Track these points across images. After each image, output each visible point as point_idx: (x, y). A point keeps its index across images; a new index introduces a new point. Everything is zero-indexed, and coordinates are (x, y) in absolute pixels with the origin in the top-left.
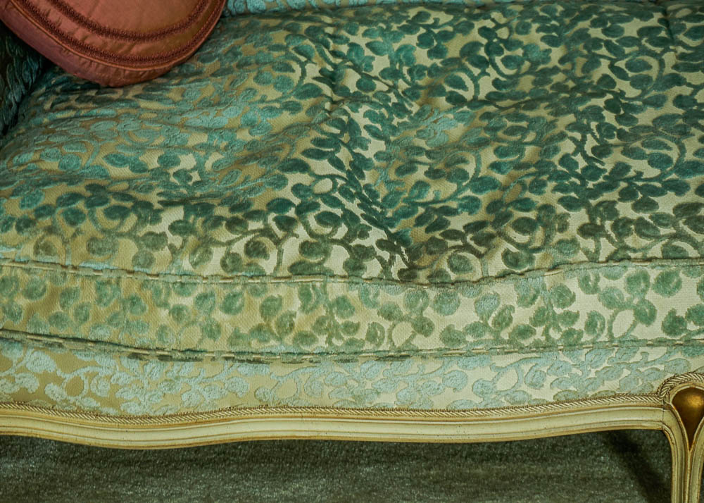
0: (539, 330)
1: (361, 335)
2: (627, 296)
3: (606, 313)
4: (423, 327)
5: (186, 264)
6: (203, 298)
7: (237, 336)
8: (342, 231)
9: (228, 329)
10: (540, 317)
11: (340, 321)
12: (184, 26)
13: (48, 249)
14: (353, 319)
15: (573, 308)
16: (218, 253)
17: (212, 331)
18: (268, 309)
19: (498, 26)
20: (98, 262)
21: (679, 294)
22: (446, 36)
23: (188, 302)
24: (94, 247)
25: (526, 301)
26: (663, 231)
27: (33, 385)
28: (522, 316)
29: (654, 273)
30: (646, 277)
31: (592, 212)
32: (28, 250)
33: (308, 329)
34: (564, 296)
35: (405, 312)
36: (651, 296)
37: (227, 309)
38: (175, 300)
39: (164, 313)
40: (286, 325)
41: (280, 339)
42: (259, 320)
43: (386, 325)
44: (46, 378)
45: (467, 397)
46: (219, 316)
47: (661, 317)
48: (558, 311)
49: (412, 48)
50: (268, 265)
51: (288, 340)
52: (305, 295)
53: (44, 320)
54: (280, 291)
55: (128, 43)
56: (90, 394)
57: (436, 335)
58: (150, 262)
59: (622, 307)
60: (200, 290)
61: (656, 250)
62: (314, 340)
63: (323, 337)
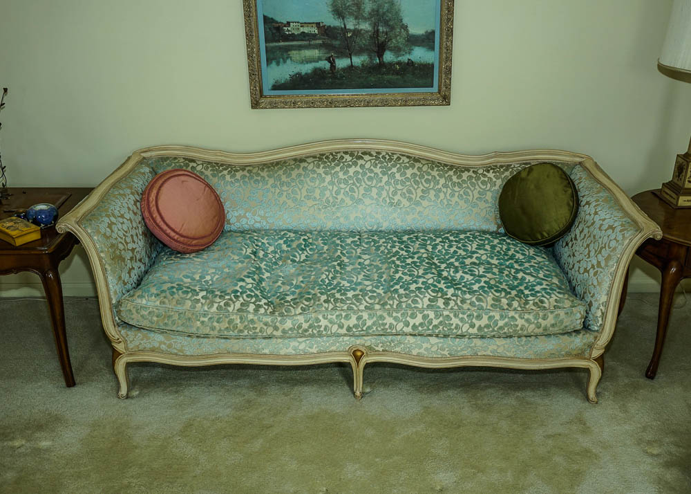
0: (310, 330)
1: (258, 330)
2: (336, 320)
3: (330, 325)
4: (276, 328)
5: (206, 308)
6: (210, 318)
7: (220, 330)
8: (254, 300)
9: (218, 328)
10: (310, 327)
11: (251, 326)
12: (210, 235)
13: (164, 303)
14: (255, 326)
15: (320, 324)
16: (216, 305)
17: (213, 328)
18: (230, 322)
19: (309, 238)
20: (179, 307)
21: (351, 320)
22: (292, 241)
23: (206, 319)
24: (178, 303)
25: (306, 321)
26: (348, 302)
27: (156, 345)
28: (305, 326)
29: (344, 314)
30: (342, 315)
31: (328, 296)
32: (158, 303)
33: (242, 328)
34: (318, 320)
35: (271, 324)
36: (343, 321)
37: (218, 322)
38: (202, 319)
39: (198, 323)
40: (235, 327)
41: (233, 331)
42: (227, 325)
43: (265, 328)
44: (161, 343)
45: (290, 351)
46: (215, 324)
47: (345, 327)
48: (316, 324)
49: (281, 245)
50: (230, 309)
51: (236, 331)
52: (241, 318)
53: (162, 324)
54: (234, 317)
55: (191, 240)
56: (175, 348)
57: (280, 331)
58: (195, 307)
59: (334, 324)
60: (210, 316)
61: (345, 308)
62: (244, 332)
63: (246, 331)
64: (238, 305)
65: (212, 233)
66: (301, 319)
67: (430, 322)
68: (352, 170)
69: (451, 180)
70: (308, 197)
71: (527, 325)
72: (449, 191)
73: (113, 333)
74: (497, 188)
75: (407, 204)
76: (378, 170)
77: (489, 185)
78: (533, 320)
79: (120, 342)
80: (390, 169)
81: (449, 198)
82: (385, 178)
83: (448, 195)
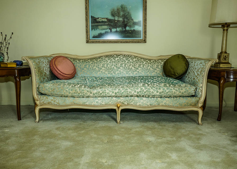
0: (103, 94)
1: (85, 94)
3: (109, 92)
4: (91, 93)
5: (68, 86)
8: (84, 85)
9: (71, 93)
10: (103, 92)
13: (54, 85)
14: (84, 92)
15: (106, 92)
16: (71, 86)
17: (70, 93)
20: (59, 86)
21: (116, 90)
22: (97, 78)
23: (67, 90)
24: (59, 85)
27: (50, 101)
28: (101, 92)
29: (114, 89)
30: (113, 89)
31: (108, 85)
32: (52, 85)
33: (79, 93)
34: (105, 90)
35: (89, 91)
36: (114, 91)
37: (71, 90)
39: (65, 91)
40: (77, 92)
41: (76, 94)
42: (74, 92)
43: (87, 92)
44: (52, 100)
45: (96, 103)
46: (71, 91)
47: (115, 93)
48: (105, 92)
50: (76, 87)
51: (77, 94)
52: (79, 89)
53: (52, 92)
54: (77, 89)
56: (56, 102)
57: (92, 94)
58: (64, 86)
59: (111, 92)
60: (69, 89)
61: (115, 87)
62: (80, 94)
63: (81, 94)
64: (79, 86)
65: (72, 74)
66: (100, 90)
67: (143, 91)
68: (116, 59)
69: (148, 62)
70: (103, 67)
71: (176, 92)
72: (147, 65)
73: (36, 97)
74: (162, 64)
75: (134, 69)
76: (125, 59)
77: (159, 64)
78: (178, 90)
79: (38, 100)
80: (128, 59)
81: (147, 67)
82: (127, 61)
83: (147, 66)
